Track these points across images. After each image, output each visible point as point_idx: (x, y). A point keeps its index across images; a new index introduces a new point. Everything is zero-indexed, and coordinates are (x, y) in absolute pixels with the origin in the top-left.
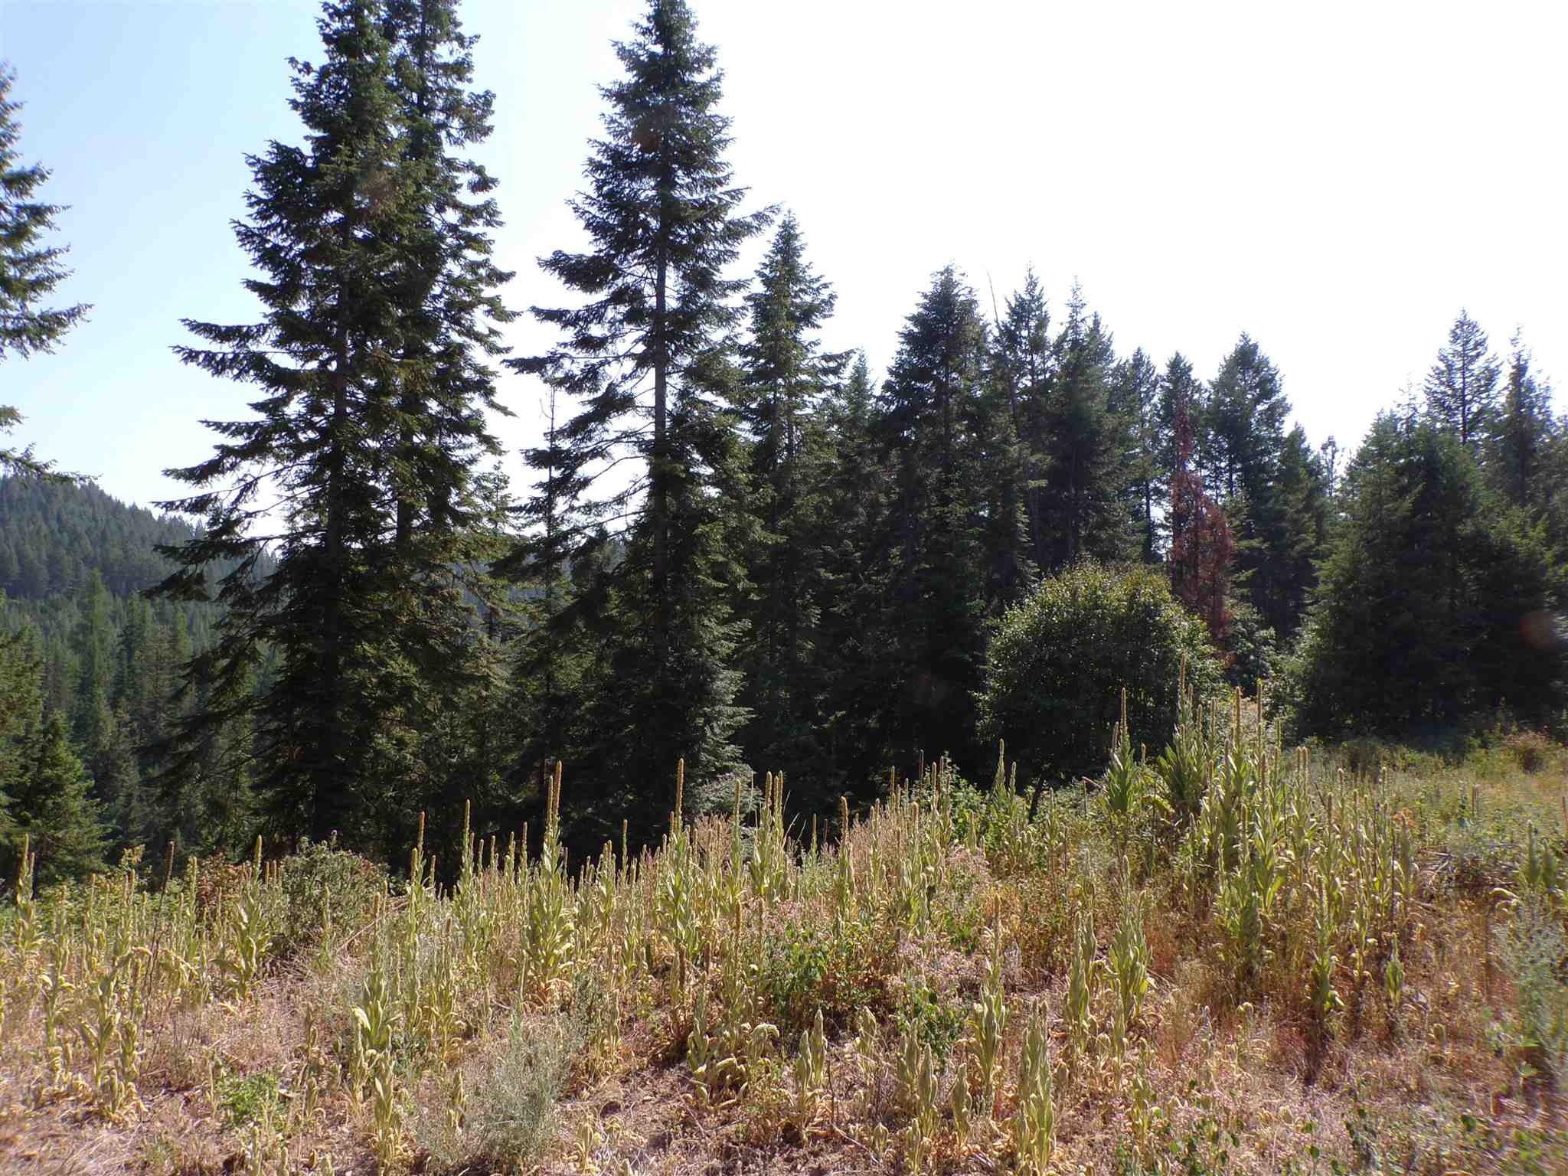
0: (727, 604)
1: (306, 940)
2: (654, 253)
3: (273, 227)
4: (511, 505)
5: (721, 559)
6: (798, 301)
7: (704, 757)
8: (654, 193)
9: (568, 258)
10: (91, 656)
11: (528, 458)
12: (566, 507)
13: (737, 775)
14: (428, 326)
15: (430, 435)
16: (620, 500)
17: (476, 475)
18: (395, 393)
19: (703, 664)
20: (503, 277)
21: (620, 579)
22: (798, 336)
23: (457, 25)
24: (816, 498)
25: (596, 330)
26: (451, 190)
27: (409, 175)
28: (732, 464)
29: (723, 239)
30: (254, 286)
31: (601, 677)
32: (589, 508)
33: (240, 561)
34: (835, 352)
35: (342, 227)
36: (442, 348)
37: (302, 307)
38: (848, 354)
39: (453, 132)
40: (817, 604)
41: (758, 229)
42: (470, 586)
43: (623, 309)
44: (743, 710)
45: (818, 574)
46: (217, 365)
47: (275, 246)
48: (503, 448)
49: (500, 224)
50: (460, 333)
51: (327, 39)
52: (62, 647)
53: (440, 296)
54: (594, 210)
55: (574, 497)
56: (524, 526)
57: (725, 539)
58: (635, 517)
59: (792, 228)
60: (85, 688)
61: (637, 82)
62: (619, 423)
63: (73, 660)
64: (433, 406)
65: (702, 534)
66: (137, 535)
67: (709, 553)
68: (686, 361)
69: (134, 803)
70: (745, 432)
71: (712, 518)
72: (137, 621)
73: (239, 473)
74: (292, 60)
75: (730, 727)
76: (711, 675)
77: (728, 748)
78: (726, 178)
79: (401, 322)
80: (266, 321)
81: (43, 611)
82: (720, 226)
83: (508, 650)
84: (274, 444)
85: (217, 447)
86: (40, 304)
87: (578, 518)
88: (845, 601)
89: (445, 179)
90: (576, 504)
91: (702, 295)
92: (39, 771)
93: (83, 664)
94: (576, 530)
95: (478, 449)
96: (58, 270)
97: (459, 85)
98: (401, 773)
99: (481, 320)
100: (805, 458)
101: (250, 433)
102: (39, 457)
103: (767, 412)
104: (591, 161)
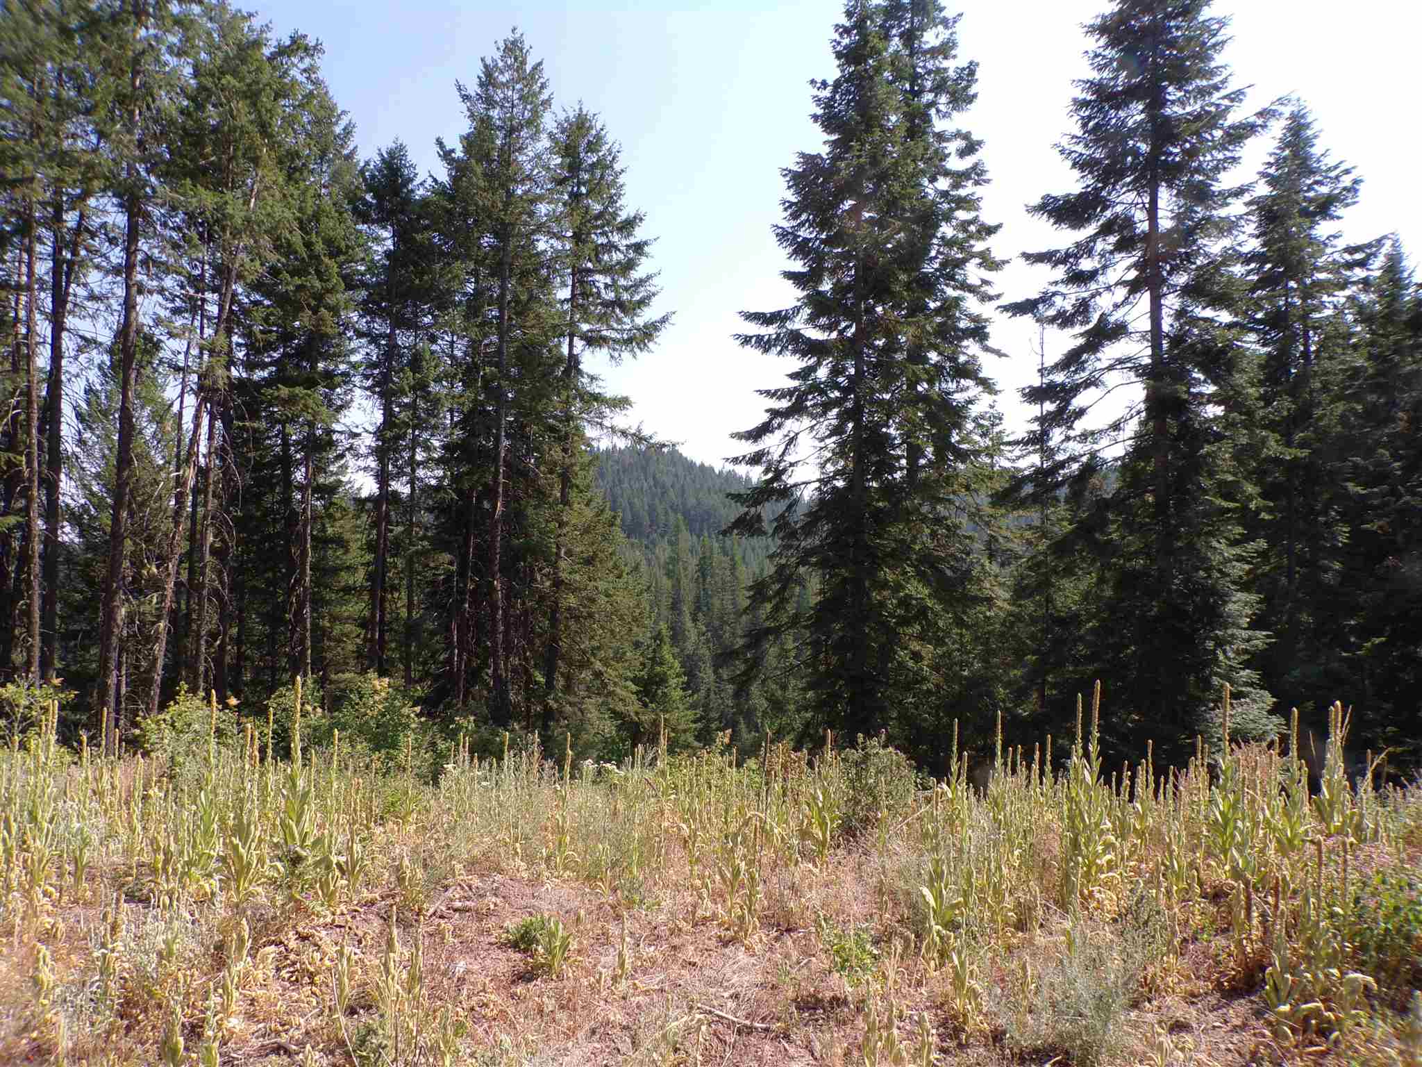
0: (1239, 524)
1: (866, 820)
2: (1145, 177)
3: (802, 224)
4: (1006, 439)
5: (1230, 478)
6: (1312, 194)
7: (1216, 681)
8: (1143, 116)
9: (1056, 199)
10: (678, 581)
11: (1024, 395)
12: (1063, 437)
13: (1254, 701)
14: (928, 285)
15: (931, 382)
16: (1116, 427)
17: (973, 415)
18: (901, 349)
19: (1213, 586)
20: (990, 230)
21: (1117, 503)
22: (1313, 232)
23: (941, 9)
24: (1340, 407)
25: (1086, 265)
26: (941, 160)
27: (909, 155)
28: (1239, 379)
29: (1223, 147)
30: (790, 275)
31: (1099, 598)
32: (1084, 437)
33: (787, 502)
34: (1359, 243)
35: (855, 211)
36: (938, 304)
37: (826, 286)
38: (1379, 242)
39: (942, 107)
40: (1345, 522)
41: (1264, 126)
42: (971, 516)
43: (1112, 239)
44: (1261, 634)
45: (1346, 489)
46: (764, 344)
47: (805, 239)
48: (997, 388)
49: (987, 181)
50: (955, 288)
51: (839, 55)
52: (660, 573)
53: (936, 257)
54: (1080, 148)
55: (1070, 428)
56: (1018, 458)
57: (1235, 457)
58: (1131, 442)
59: (1303, 117)
60: (675, 606)
61: (1121, 9)
62: (1112, 351)
63: (667, 583)
64: (933, 356)
65: (1208, 454)
66: (705, 486)
67: (1217, 473)
68: (1181, 279)
69: (712, 696)
70: (1251, 343)
71: (1219, 437)
72: (708, 554)
73: (784, 431)
74: (813, 82)
75: (1246, 651)
76: (1224, 597)
77: (1242, 673)
78: (1224, 82)
79: (908, 285)
80: (799, 304)
81: (647, 547)
82: (1218, 134)
83: (1008, 574)
84: (809, 404)
85: (767, 411)
86: (646, 316)
87: (1075, 448)
88: (1380, 517)
89: (936, 151)
90: (1072, 433)
91: (1199, 209)
92: (652, 668)
93: (673, 586)
94: (1073, 459)
95: (974, 390)
96: (653, 289)
97: (945, 64)
98: (917, 682)
99: (973, 272)
100: (1326, 364)
101: (791, 397)
102: (646, 432)
103: (1277, 320)
104: (1075, 101)
